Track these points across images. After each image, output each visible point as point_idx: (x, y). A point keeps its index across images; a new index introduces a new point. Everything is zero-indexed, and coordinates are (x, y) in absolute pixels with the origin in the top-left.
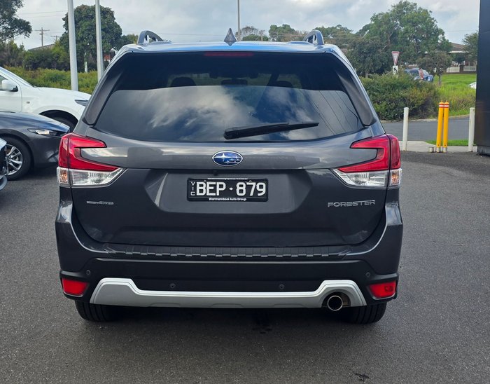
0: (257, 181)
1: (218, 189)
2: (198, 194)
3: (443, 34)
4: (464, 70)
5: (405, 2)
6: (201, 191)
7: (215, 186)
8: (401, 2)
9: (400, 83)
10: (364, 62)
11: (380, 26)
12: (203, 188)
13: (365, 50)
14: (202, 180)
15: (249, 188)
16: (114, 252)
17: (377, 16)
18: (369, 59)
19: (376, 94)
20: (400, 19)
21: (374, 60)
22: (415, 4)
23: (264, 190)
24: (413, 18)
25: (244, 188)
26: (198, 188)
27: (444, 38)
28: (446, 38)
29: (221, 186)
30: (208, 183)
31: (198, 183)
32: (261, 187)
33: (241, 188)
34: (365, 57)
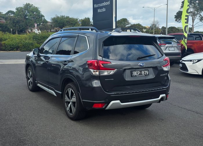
0: (146, 70)
1: (138, 73)
2: (134, 75)
3: (44, 17)
4: (51, 31)
5: (29, 4)
6: (135, 74)
7: (137, 72)
8: (27, 3)
9: (46, 36)
10: (15, 26)
11: (20, 12)
12: (135, 73)
13: (15, 22)
14: (134, 71)
15: (145, 72)
16: (116, 93)
17: (18, 8)
18: (17, 25)
19: (38, 40)
20: (28, 10)
21: (19, 26)
22: (33, 5)
23: (148, 73)
24: (33, 10)
25: (144, 73)
26: (134, 73)
27: (44, 19)
28: (45, 19)
29: (139, 72)
30: (136, 72)
31: (134, 72)
32: (147, 72)
33: (143, 72)
34: (16, 25)
